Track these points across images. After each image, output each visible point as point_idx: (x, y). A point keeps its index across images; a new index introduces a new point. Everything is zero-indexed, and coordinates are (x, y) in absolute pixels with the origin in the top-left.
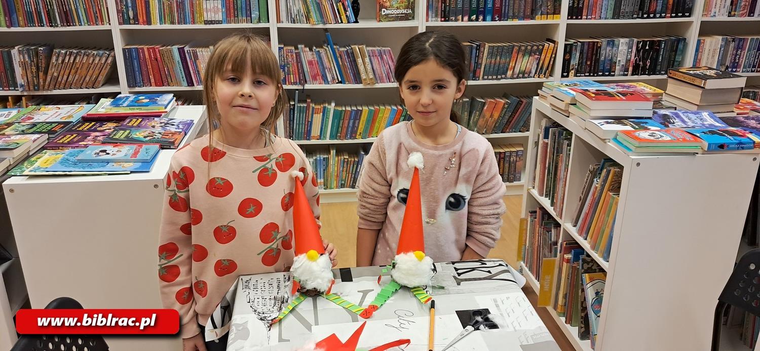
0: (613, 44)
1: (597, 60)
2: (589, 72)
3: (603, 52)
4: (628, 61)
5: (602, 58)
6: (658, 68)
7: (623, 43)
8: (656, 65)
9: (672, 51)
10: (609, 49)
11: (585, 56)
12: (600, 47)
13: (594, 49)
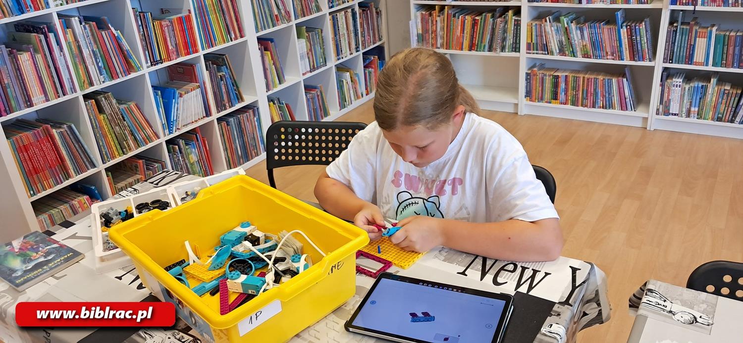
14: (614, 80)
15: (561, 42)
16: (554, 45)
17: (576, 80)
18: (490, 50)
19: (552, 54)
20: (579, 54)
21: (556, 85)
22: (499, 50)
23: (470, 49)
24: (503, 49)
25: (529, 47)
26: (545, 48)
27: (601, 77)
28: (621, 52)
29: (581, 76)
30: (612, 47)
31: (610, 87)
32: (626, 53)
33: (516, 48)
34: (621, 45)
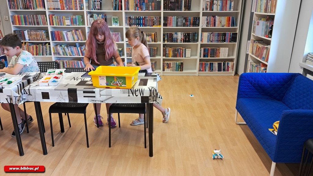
0: (177, 34)
1: (172, 38)
2: (171, 41)
3: (174, 36)
4: (181, 38)
5: (174, 38)
6: (190, 41)
7: (179, 34)
8: (190, 40)
9: (193, 36)
10: (175, 35)
11: (169, 37)
12: (173, 34)
13: (171, 35)
14: (79, 62)
15: (63, 52)
16: (61, 53)
17: (69, 62)
18: (43, 55)
19: (61, 55)
20: (68, 55)
21: (64, 64)
22: (45, 55)
23: (37, 55)
24: (47, 55)
25: (54, 54)
26: (59, 54)
27: (75, 61)
28: (79, 54)
29: (70, 61)
30: (77, 52)
31: (78, 63)
32: (81, 54)
33: (50, 54)
34: (79, 52)
